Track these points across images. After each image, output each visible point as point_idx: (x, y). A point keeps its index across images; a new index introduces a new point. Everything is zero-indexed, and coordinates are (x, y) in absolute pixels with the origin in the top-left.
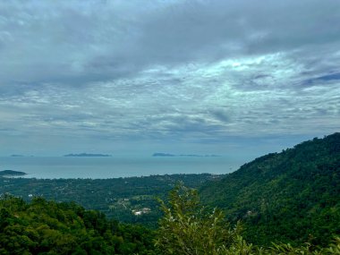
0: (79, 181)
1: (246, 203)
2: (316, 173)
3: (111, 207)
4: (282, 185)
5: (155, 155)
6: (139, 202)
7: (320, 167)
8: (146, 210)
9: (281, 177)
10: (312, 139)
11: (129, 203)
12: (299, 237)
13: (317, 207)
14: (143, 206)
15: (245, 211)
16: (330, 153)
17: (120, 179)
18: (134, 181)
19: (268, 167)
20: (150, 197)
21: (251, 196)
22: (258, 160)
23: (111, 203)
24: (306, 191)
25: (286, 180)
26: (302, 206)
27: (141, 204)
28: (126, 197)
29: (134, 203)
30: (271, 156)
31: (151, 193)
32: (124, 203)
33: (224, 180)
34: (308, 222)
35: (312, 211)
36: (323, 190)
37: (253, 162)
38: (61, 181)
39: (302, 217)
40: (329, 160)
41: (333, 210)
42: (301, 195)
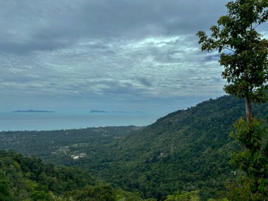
0: (26, 132)
1: (160, 147)
2: (209, 124)
3: (53, 153)
4: (186, 134)
5: (92, 111)
6: (77, 149)
7: (213, 120)
8: (82, 155)
9: (186, 128)
10: (208, 100)
11: (69, 150)
12: (195, 171)
13: (209, 149)
14: (81, 152)
15: (159, 153)
16: (220, 110)
17: (62, 131)
18: (74, 133)
19: (177, 120)
20: (87, 145)
21: (164, 142)
22: (170, 115)
23: (53, 150)
24: (202, 138)
25: (189, 129)
26: (199, 149)
27: (79, 150)
28: (66, 145)
29: (73, 149)
30: (179, 112)
31: (87, 141)
32: (64, 150)
33: (144, 130)
34: (202, 160)
35: (206, 152)
36: (214, 136)
37: (166, 117)
38: (9, 133)
39: (198, 156)
40: (219, 115)
41: (220, 150)
42: (198, 140)
